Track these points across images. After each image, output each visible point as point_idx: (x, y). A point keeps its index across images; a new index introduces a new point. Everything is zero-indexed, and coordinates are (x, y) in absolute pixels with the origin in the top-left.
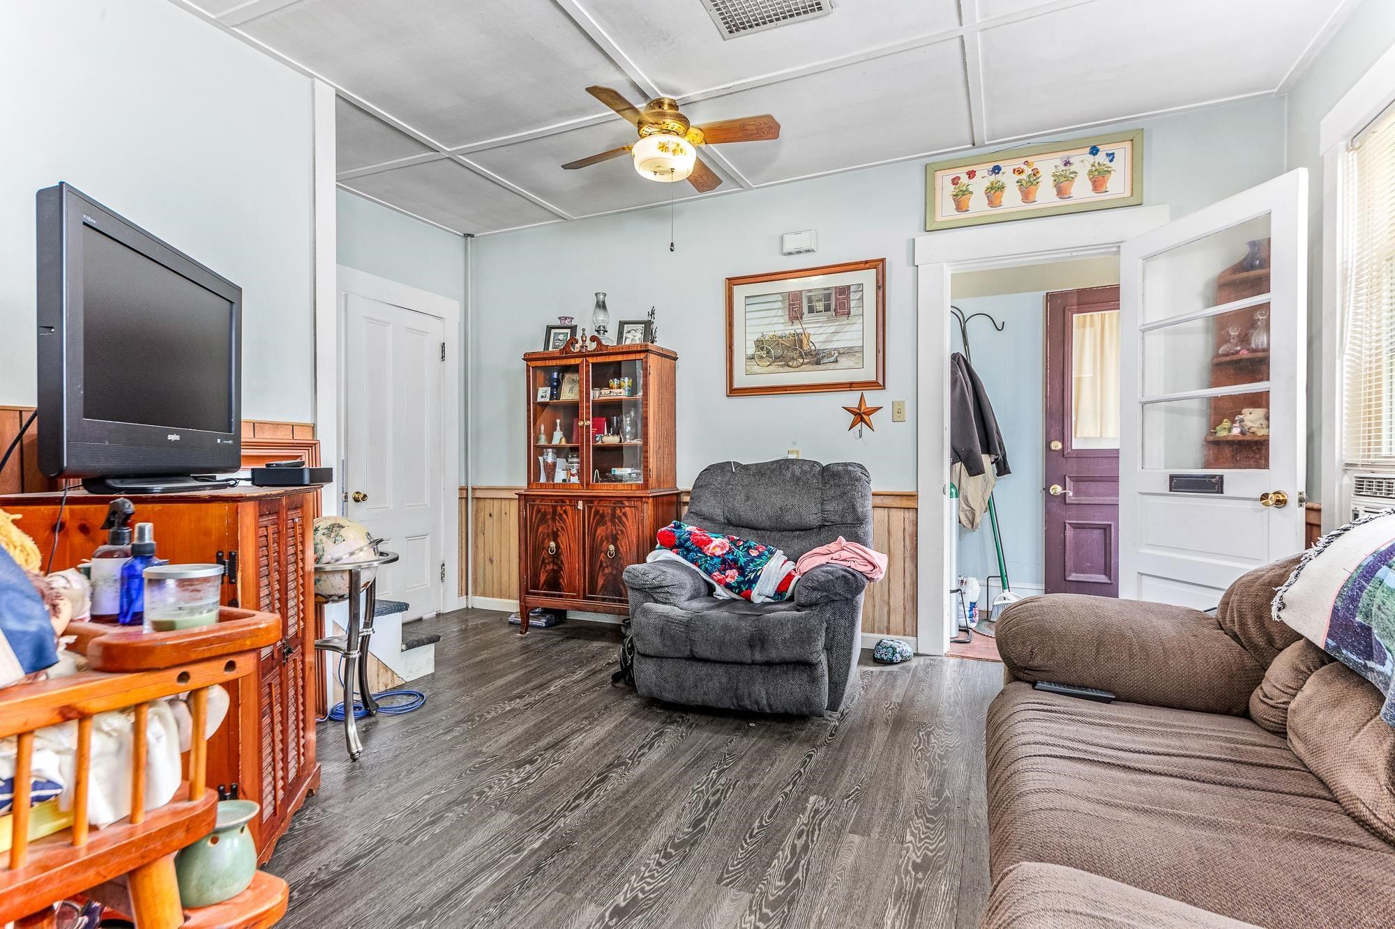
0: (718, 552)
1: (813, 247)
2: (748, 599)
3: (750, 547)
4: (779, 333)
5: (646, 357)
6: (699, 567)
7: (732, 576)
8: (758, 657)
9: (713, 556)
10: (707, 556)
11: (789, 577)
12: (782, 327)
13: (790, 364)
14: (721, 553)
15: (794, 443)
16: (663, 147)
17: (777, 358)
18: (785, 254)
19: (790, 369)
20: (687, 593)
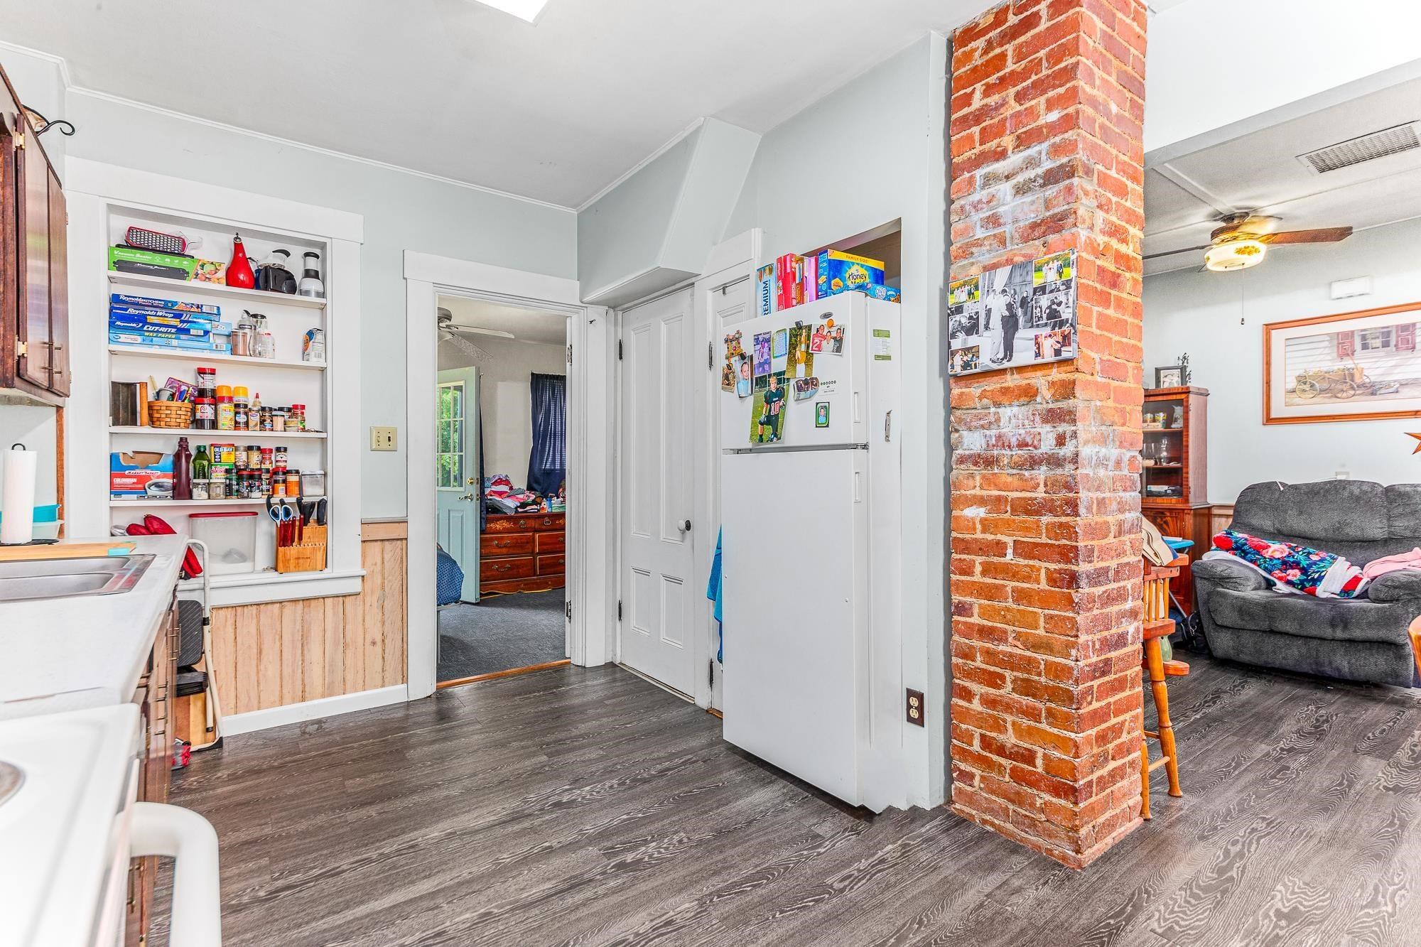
0: (1277, 555)
1: (1367, 291)
2: (1312, 593)
3: (1309, 553)
4: (1325, 369)
5: (1188, 397)
6: (1259, 566)
7: (1294, 575)
8: (1339, 634)
9: (1272, 559)
10: (1265, 558)
11: (1356, 580)
12: (1329, 363)
13: (1339, 395)
14: (1280, 556)
15: (1343, 466)
16: (1240, 251)
17: (1322, 391)
18: (1334, 299)
19: (1338, 400)
20: (1252, 584)
